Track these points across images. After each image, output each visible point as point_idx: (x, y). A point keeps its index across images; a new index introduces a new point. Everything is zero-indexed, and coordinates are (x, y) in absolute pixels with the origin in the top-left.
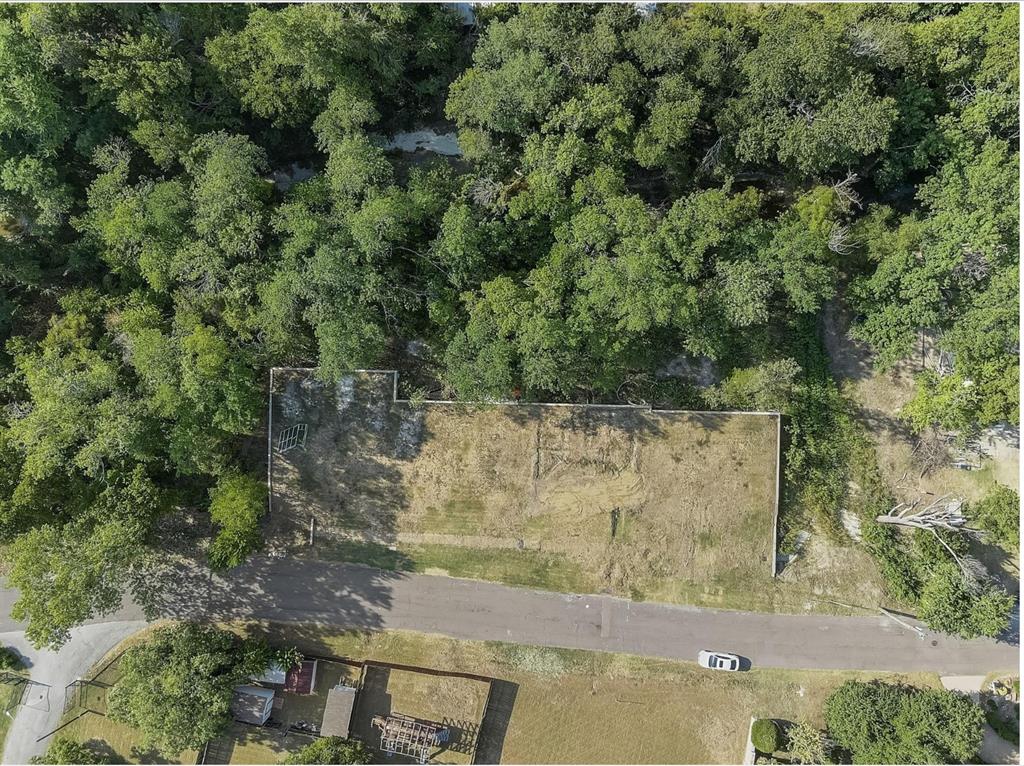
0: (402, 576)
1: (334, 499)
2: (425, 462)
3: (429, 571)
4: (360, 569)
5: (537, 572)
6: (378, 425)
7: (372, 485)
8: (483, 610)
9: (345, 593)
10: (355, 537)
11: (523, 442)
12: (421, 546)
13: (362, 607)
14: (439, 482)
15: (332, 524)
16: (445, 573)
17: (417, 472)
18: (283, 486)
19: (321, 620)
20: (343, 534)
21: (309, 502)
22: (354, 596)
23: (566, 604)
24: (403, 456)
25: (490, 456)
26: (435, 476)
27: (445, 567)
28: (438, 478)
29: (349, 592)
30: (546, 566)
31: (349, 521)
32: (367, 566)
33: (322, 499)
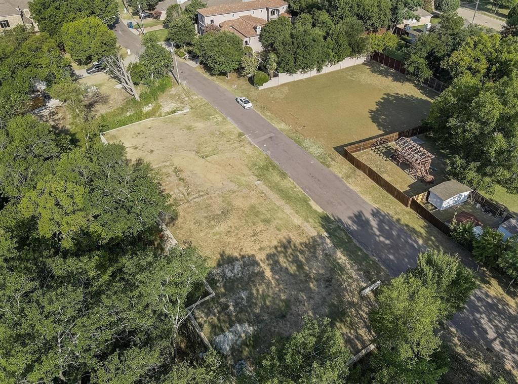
0: (336, 218)
1: (331, 288)
2: (248, 249)
3: (320, 210)
4: (360, 243)
5: (268, 170)
6: (244, 295)
7: (293, 269)
8: (313, 177)
9: (382, 239)
10: (341, 257)
11: (190, 210)
12: (308, 222)
13: (378, 225)
14: (255, 235)
15: (351, 277)
16: (312, 203)
17: (259, 249)
18: (360, 332)
19: (417, 243)
20: (349, 266)
21: (352, 304)
22: (378, 233)
23: (272, 152)
24: (255, 263)
25: (213, 219)
26: (253, 239)
27: (308, 205)
28: (253, 236)
29: (378, 236)
30: (260, 168)
31: (336, 268)
32: (354, 241)
33: (340, 297)
